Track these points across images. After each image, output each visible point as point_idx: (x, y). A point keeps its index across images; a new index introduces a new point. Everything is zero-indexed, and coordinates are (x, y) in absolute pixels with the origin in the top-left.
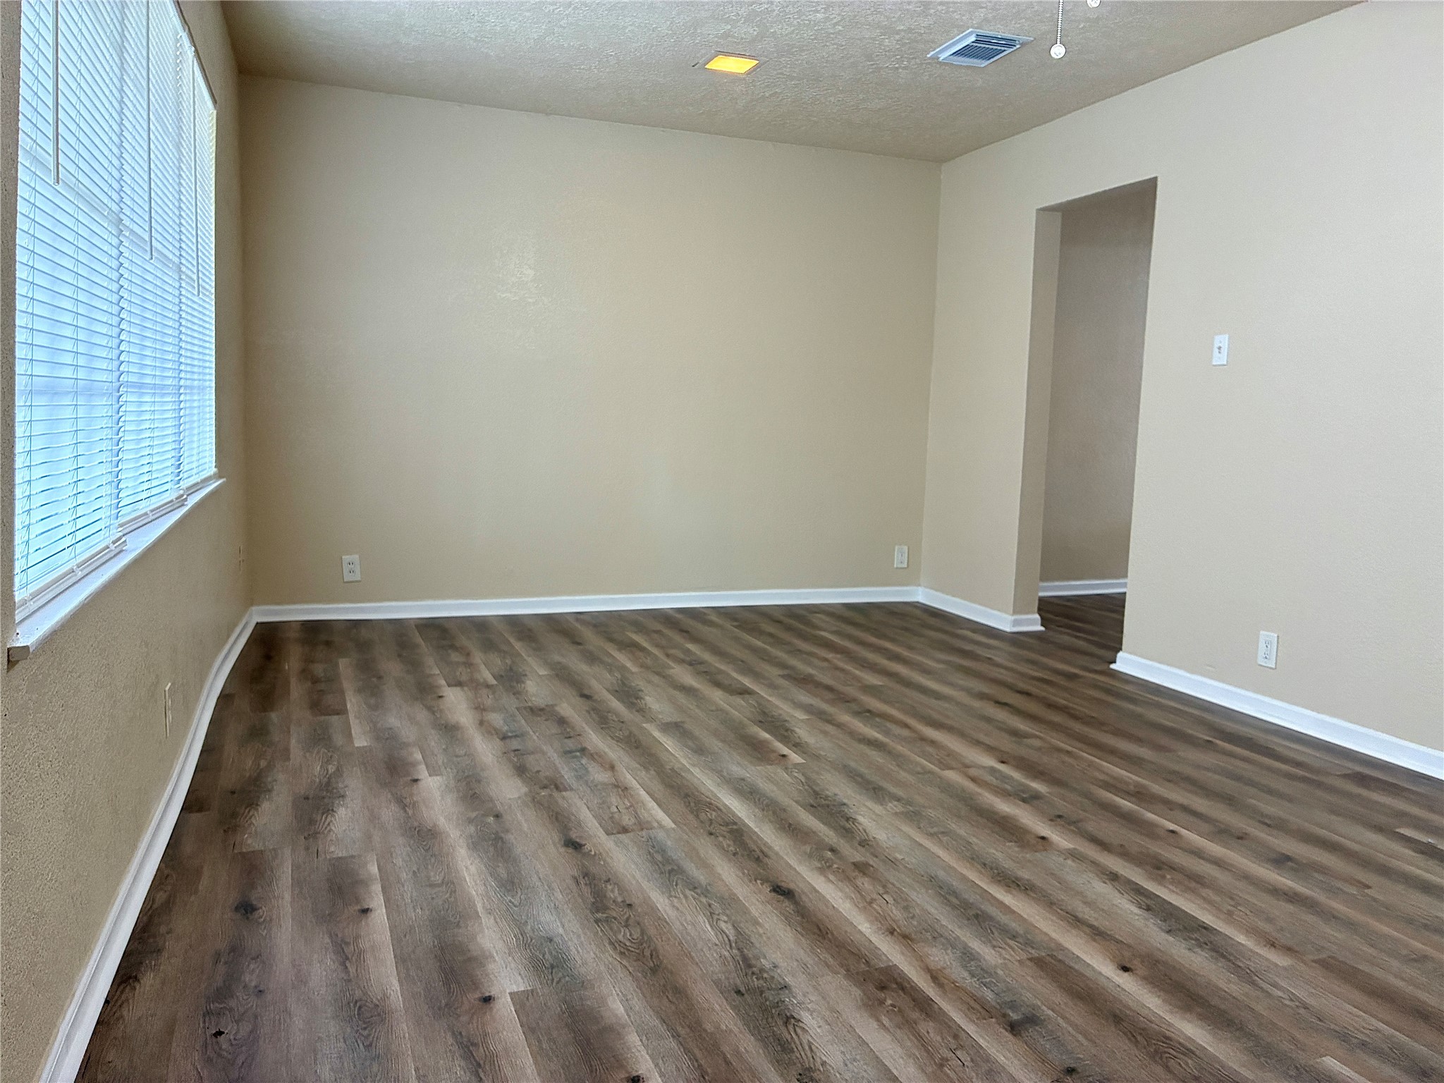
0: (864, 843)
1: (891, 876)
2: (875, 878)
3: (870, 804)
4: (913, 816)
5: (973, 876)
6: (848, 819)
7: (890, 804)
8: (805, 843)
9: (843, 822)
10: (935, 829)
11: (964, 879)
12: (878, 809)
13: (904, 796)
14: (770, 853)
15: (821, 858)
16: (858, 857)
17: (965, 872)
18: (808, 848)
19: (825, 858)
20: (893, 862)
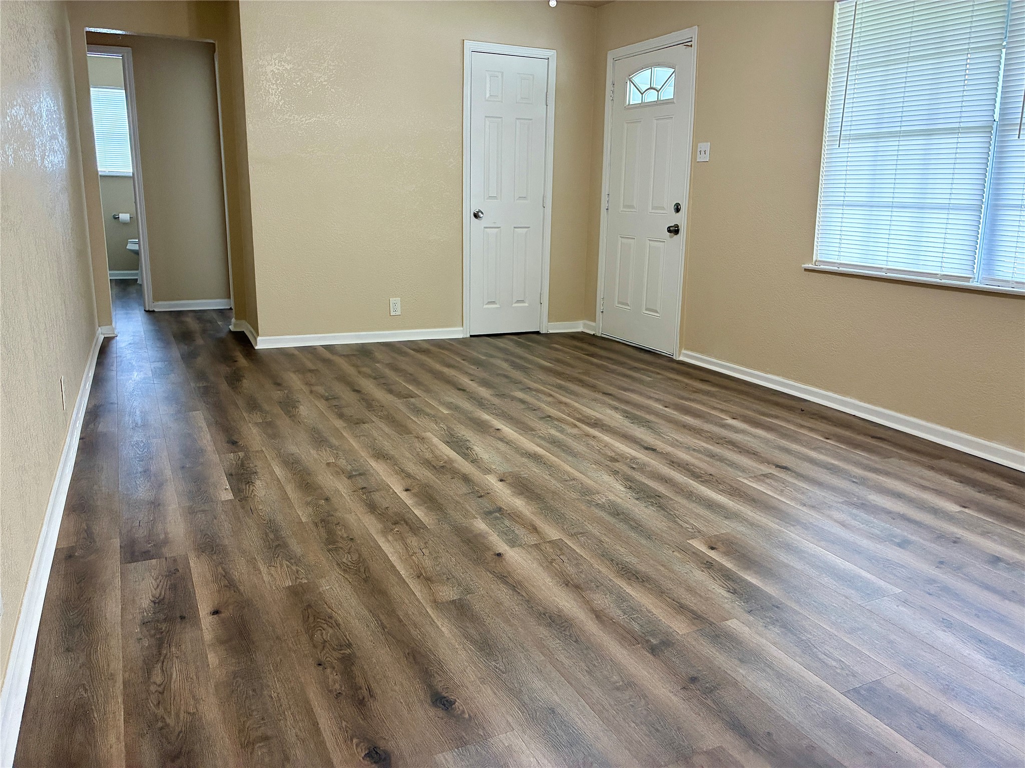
0: (615, 473)
1: (597, 457)
2: (605, 456)
3: (619, 500)
4: (586, 492)
5: (553, 458)
6: (630, 488)
7: (604, 500)
8: (651, 471)
9: (633, 485)
10: (571, 483)
11: (557, 457)
12: (612, 497)
13: (593, 508)
14: (668, 465)
15: (637, 463)
16: (617, 464)
17: (556, 459)
18: (648, 469)
19: (634, 464)
20: (596, 463)
